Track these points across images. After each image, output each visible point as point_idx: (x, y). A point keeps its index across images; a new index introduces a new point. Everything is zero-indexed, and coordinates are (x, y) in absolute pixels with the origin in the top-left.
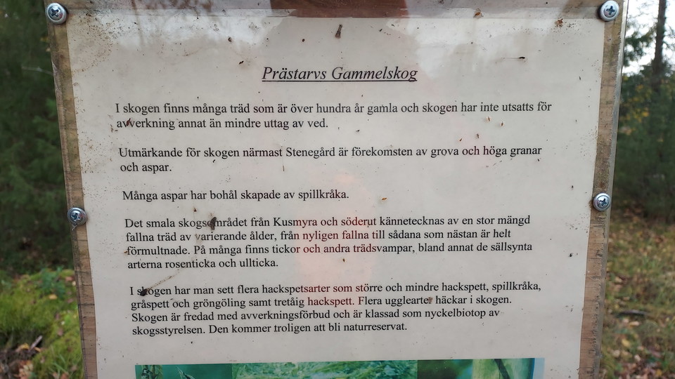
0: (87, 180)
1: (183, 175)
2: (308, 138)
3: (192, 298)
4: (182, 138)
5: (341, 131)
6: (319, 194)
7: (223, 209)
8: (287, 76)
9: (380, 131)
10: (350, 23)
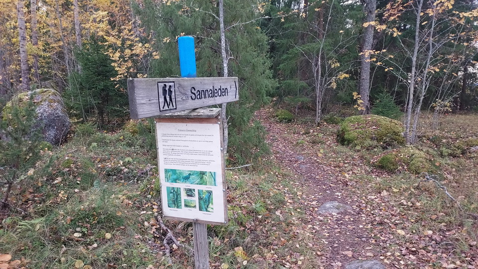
0: (159, 143)
1: (170, 143)
2: (184, 139)
3: (171, 160)
4: (169, 138)
5: (188, 138)
6: (185, 146)
7: (174, 148)
8: (181, 131)
9: (192, 138)
10: (188, 124)
